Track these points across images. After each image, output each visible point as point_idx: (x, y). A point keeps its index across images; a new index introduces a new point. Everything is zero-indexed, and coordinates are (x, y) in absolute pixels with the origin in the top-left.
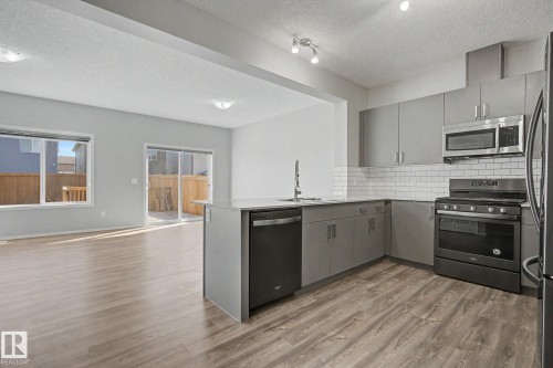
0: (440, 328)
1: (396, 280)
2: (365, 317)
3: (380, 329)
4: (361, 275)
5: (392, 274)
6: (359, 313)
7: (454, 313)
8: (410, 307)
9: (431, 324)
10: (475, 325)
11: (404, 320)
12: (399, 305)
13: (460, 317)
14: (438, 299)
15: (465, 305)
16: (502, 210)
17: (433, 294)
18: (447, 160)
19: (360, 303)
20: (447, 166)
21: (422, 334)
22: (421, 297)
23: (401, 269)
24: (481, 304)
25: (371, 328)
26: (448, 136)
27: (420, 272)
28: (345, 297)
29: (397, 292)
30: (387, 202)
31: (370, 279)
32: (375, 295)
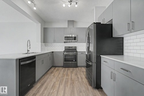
0: (71, 79)
1: (57, 71)
2: (57, 83)
3: (62, 84)
4: (48, 73)
5: (55, 70)
6: (55, 83)
7: (71, 75)
8: (64, 77)
9: (69, 78)
10: (75, 76)
11: (64, 80)
12: (62, 77)
13: (73, 75)
14: (67, 73)
15: (72, 72)
16: (75, 52)
17: (66, 72)
18: (65, 42)
19: (53, 80)
20: (64, 44)
21: (70, 82)
22: (64, 73)
23: (57, 68)
24: (74, 71)
25: (59, 85)
26: (65, 37)
27: (61, 68)
28: (48, 80)
29: (59, 74)
30: (53, 52)
31: (51, 73)
32: (55, 77)
